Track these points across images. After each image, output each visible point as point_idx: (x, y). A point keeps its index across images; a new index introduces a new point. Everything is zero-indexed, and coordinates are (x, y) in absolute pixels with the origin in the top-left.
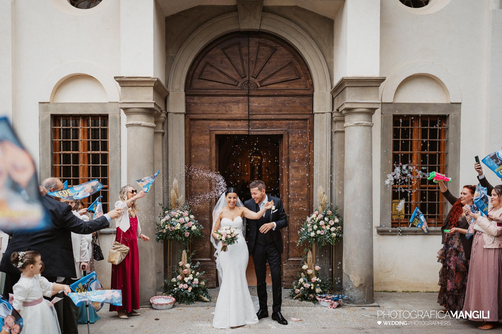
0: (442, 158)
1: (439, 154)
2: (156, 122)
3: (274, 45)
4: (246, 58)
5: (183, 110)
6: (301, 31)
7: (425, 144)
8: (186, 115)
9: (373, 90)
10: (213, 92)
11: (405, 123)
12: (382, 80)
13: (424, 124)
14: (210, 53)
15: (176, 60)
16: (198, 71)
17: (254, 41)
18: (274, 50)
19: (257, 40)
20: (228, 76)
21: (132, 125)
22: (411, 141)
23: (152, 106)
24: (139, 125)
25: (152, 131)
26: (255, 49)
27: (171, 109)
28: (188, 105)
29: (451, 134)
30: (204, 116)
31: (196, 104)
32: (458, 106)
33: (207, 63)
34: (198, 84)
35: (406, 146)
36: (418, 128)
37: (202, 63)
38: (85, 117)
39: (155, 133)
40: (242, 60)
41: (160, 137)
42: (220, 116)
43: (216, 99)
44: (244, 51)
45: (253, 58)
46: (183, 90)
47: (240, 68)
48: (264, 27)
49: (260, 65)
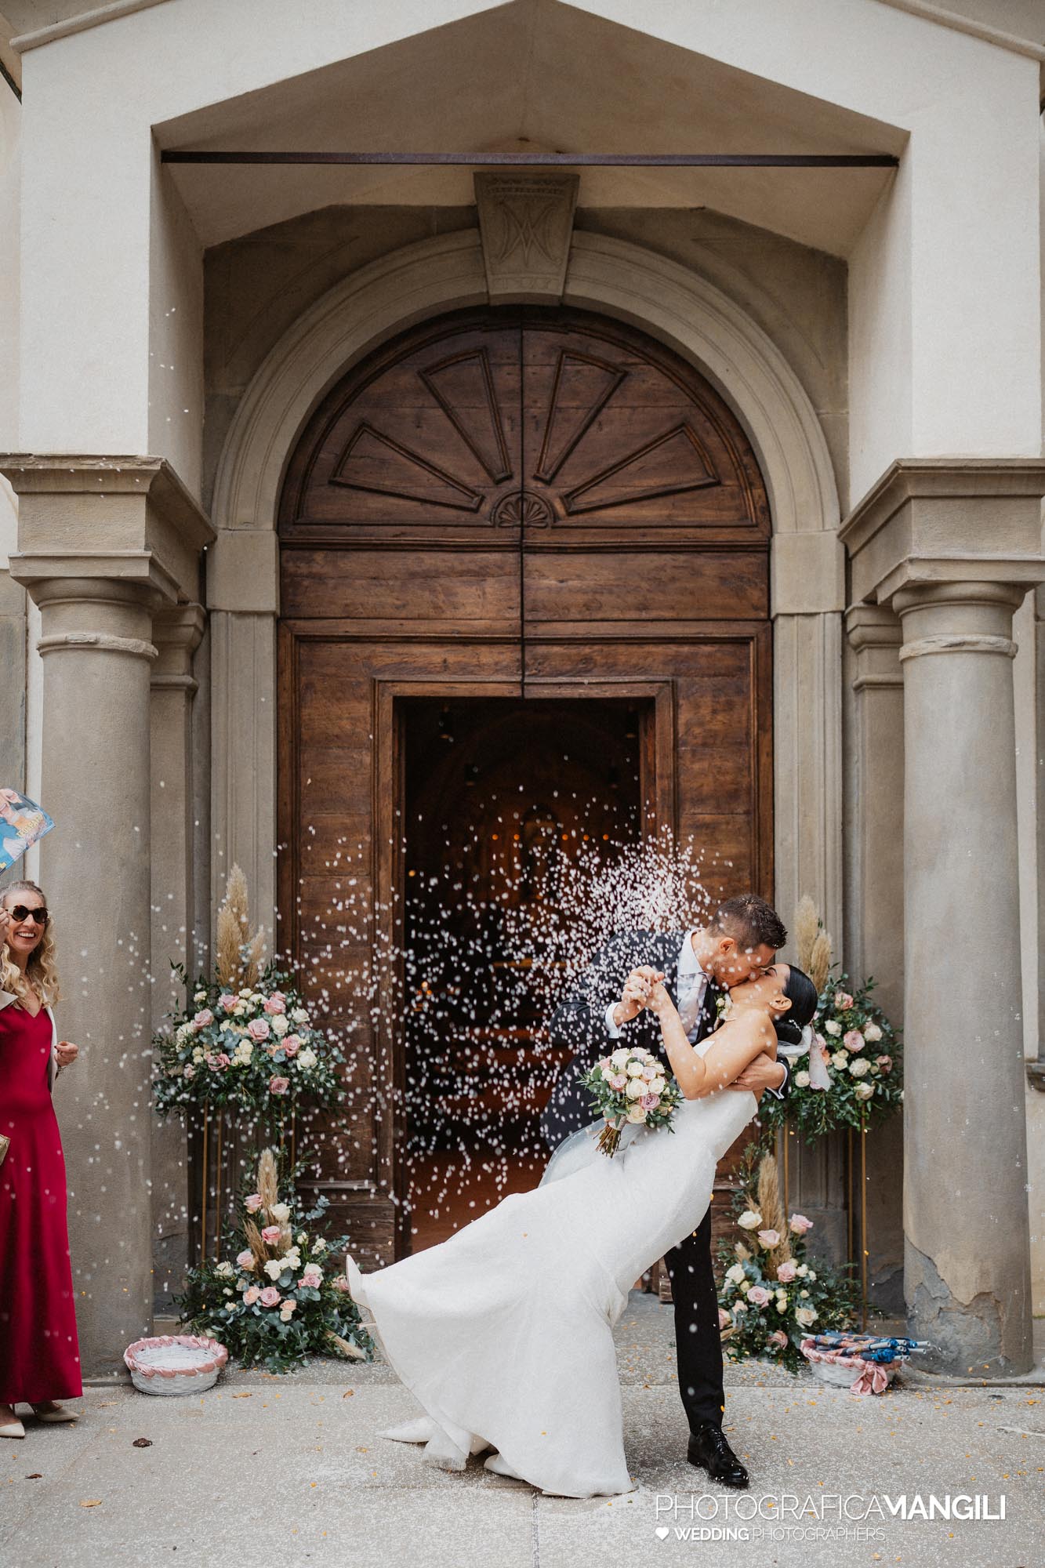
2: (158, 642)
3: (617, 356)
4: (509, 407)
5: (269, 601)
8: (280, 620)
9: (1016, 512)
10: (386, 534)
14: (376, 389)
15: (245, 409)
16: (327, 456)
17: (539, 344)
18: (619, 377)
19: (552, 338)
20: (444, 476)
21: (65, 646)
23: (143, 571)
24: (90, 646)
25: (140, 670)
26: (545, 372)
27: (222, 596)
28: (287, 584)
30: (351, 628)
31: (320, 578)
33: (363, 427)
34: (328, 506)
37: (344, 427)
39: (157, 688)
40: (496, 414)
43: (411, 561)
44: (506, 378)
45: (538, 408)
46: (269, 525)
47: (489, 445)
48: (579, 290)
49: (563, 435)
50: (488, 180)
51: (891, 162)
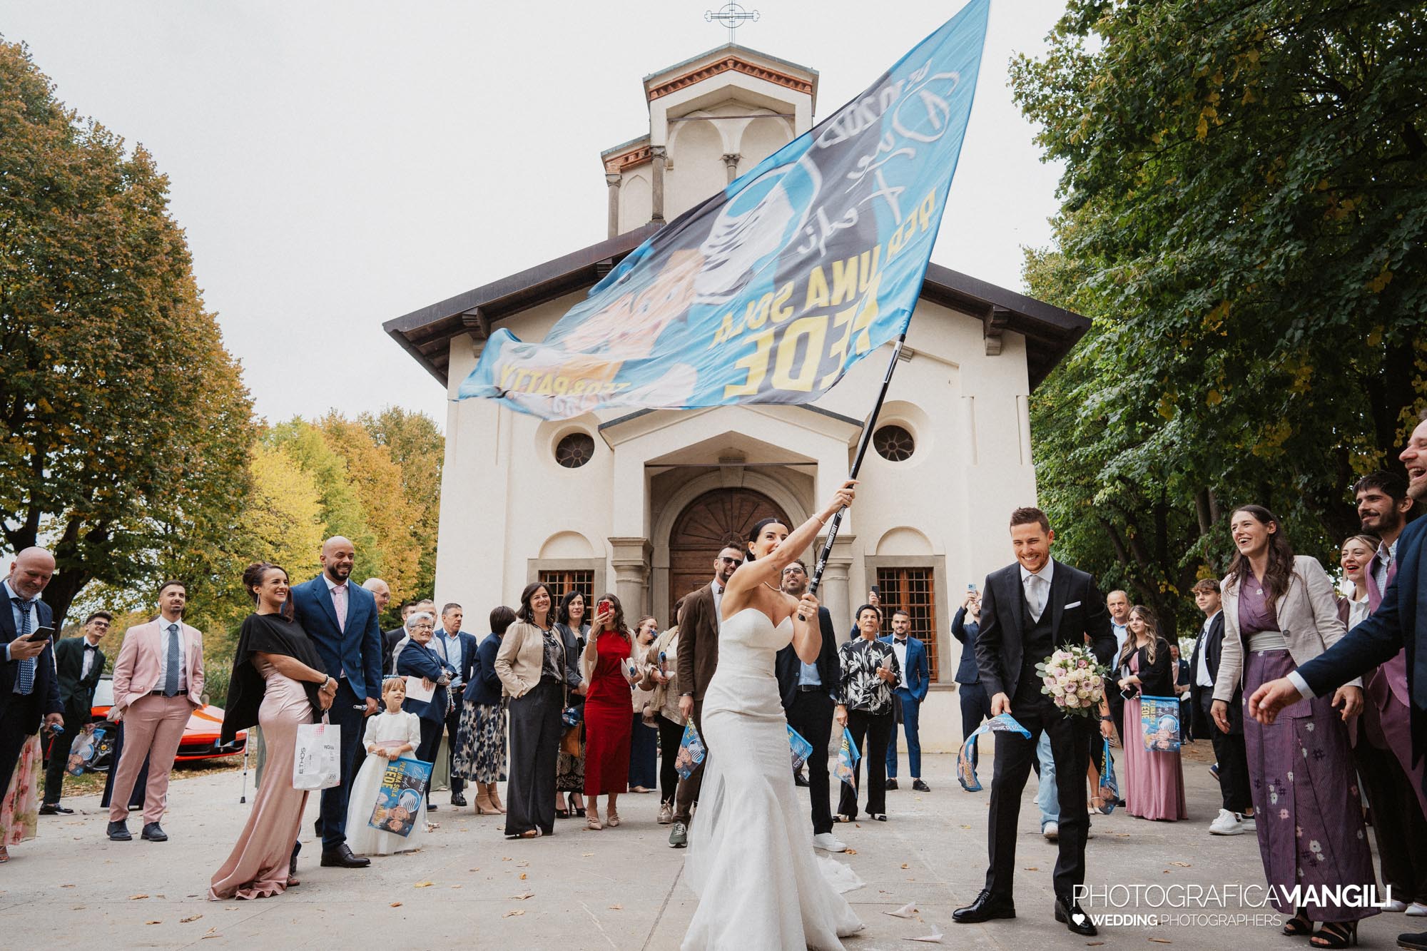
0: (931, 611)
1: (928, 608)
2: (643, 578)
3: (756, 500)
4: (729, 513)
5: (667, 565)
6: (782, 488)
7: (912, 596)
8: (670, 569)
9: (846, 547)
10: (697, 546)
11: (891, 576)
12: (853, 538)
13: (910, 576)
14: (695, 509)
15: (662, 515)
16: (682, 527)
17: (736, 497)
18: (757, 506)
19: (739, 495)
20: (711, 531)
21: (623, 581)
22: (899, 595)
23: (642, 564)
24: (629, 581)
25: (639, 585)
26: (738, 505)
27: (655, 564)
28: (672, 560)
29: (937, 587)
30: (687, 571)
31: (680, 558)
32: (941, 558)
33: (690, 519)
34: (682, 540)
35: (892, 599)
36: (904, 579)
37: (686, 519)
38: (571, 573)
39: (643, 588)
40: (725, 516)
41: (645, 591)
42: (703, 571)
43: (702, 553)
44: (728, 506)
45: (736, 513)
46: (667, 545)
47: (724, 523)
48: (746, 485)
49: (742, 523)
50: (722, 460)
51: (816, 464)
